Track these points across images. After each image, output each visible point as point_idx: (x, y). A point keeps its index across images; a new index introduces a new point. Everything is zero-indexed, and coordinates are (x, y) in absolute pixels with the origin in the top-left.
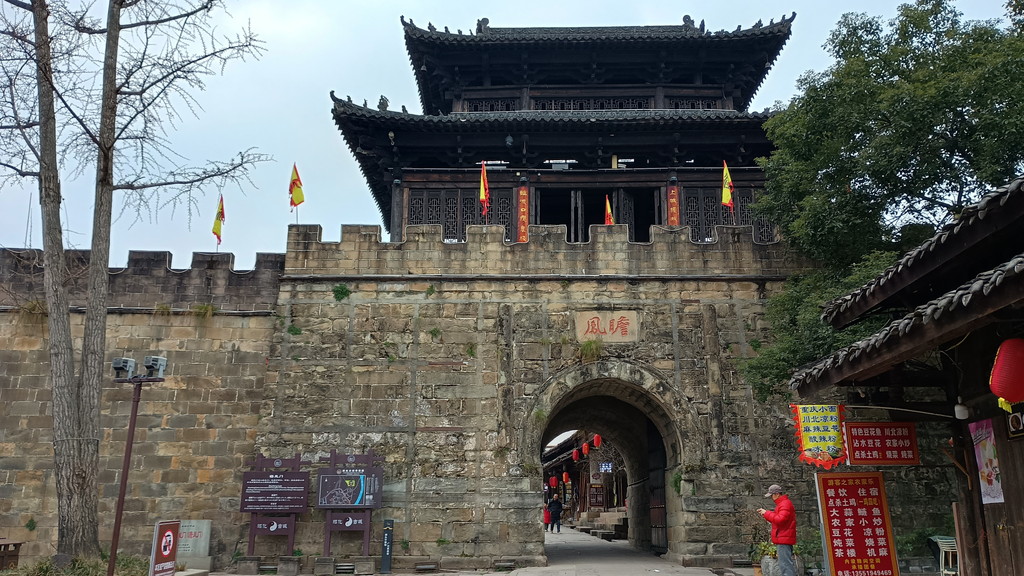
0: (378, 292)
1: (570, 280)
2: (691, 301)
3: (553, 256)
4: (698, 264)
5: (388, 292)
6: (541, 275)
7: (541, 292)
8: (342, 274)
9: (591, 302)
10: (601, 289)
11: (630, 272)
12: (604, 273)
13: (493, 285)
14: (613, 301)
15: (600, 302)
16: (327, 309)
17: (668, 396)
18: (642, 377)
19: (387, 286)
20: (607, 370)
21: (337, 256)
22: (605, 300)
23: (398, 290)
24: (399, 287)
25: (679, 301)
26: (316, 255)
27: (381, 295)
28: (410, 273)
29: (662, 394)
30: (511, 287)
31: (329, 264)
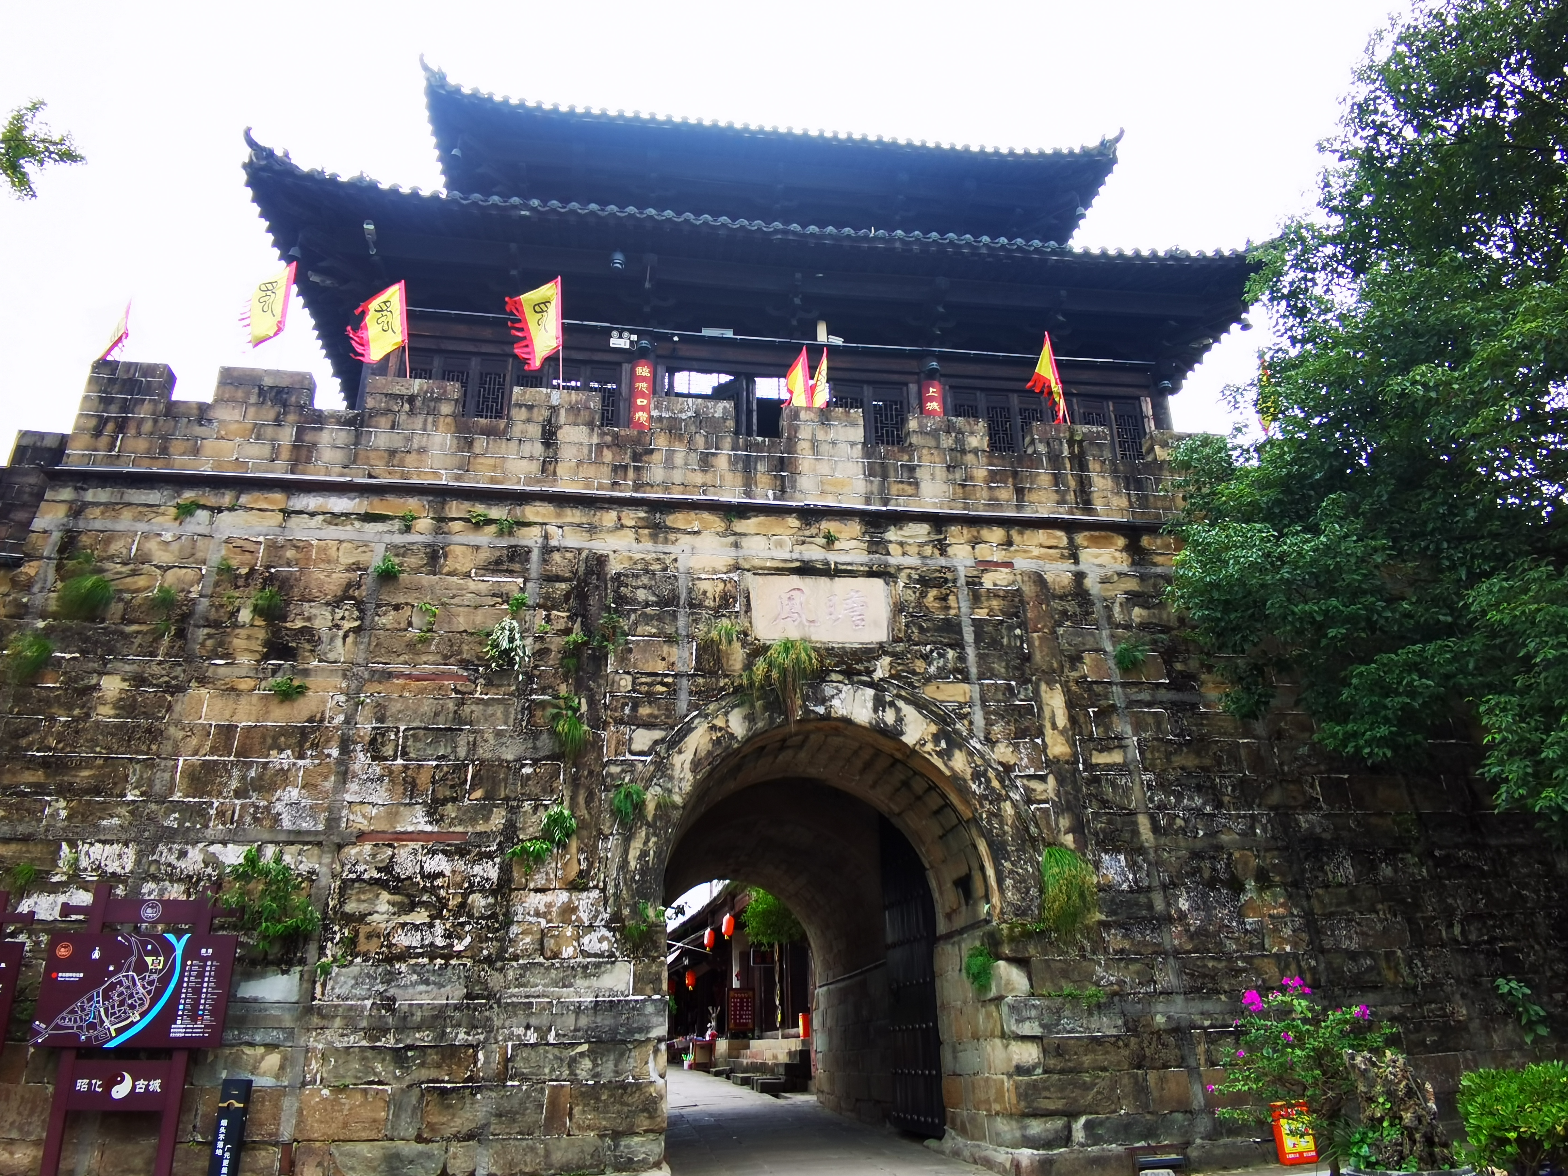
0: (287, 513)
1: (742, 511)
2: (997, 564)
3: (706, 462)
4: (1006, 494)
5: (312, 515)
6: (676, 495)
7: (678, 530)
8: (205, 468)
9: (787, 556)
10: (807, 533)
11: (868, 501)
12: (814, 500)
13: (568, 511)
14: (833, 558)
15: (806, 557)
16: (152, 545)
17: (959, 762)
18: (900, 720)
19: (312, 502)
20: (823, 701)
21: (198, 430)
22: (814, 553)
23: (336, 510)
24: (340, 504)
25: (970, 562)
26: (147, 427)
27: (295, 520)
28: (370, 476)
29: (948, 755)
30: (609, 518)
31: (177, 446)
